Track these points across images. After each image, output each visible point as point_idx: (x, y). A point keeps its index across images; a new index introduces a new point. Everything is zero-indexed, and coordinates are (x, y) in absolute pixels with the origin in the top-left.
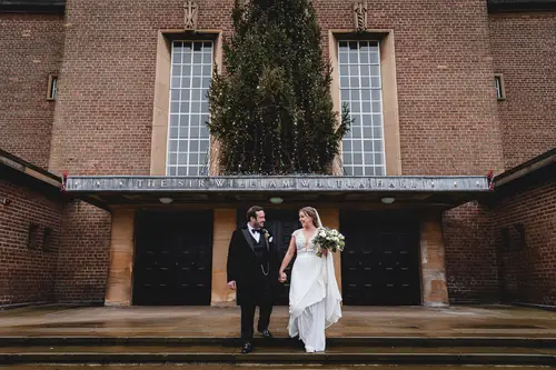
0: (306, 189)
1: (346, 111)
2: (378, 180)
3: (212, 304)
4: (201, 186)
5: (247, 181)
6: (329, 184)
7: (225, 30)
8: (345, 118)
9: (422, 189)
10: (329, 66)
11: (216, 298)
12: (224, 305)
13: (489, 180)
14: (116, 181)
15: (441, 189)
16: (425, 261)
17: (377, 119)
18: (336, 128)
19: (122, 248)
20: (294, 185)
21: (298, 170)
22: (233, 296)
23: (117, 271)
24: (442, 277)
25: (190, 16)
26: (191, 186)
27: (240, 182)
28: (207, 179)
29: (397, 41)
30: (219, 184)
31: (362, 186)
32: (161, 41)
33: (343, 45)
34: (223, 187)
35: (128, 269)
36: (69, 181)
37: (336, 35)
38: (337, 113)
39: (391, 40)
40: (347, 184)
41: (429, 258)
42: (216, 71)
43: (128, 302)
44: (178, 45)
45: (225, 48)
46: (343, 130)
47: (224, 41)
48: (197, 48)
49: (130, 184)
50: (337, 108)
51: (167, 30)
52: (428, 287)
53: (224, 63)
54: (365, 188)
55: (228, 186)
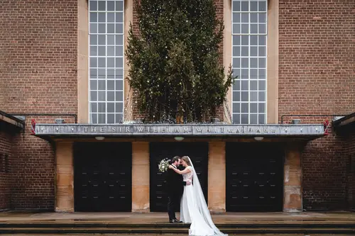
0: (200, 134)
2: (249, 128)
3: (133, 211)
4: (128, 131)
5: (159, 128)
6: (216, 130)
9: (279, 133)
11: (135, 207)
12: (141, 212)
13: (325, 127)
14: (69, 127)
15: (291, 134)
16: (287, 180)
19: (65, 171)
20: (192, 131)
22: (147, 205)
23: (63, 187)
24: (298, 192)
26: (121, 131)
27: (154, 128)
28: (132, 126)
30: (140, 130)
31: (238, 131)
34: (143, 132)
35: (70, 186)
36: (37, 127)
40: (228, 130)
41: (290, 178)
49: (79, 129)
52: (287, 199)
54: (240, 133)
55: (146, 131)
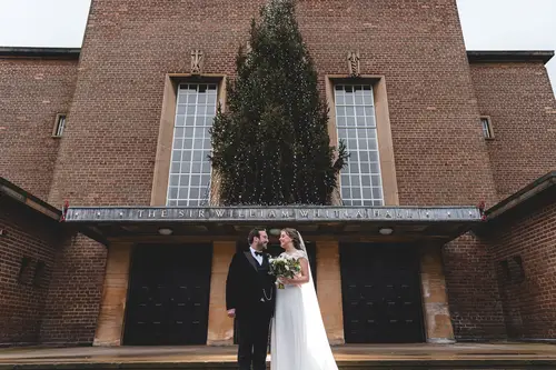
0: (305, 219)
1: (343, 147)
2: (374, 211)
3: (208, 343)
4: (202, 216)
5: (247, 211)
6: (327, 214)
7: (229, 74)
8: (341, 153)
9: (417, 218)
10: (326, 106)
11: (212, 336)
12: (222, 343)
13: (481, 210)
14: (117, 211)
15: (436, 219)
16: (427, 295)
17: (373, 155)
18: (334, 161)
19: (116, 285)
20: (294, 215)
21: (297, 201)
22: (231, 333)
23: (109, 307)
24: (445, 312)
25: (196, 62)
26: (191, 216)
27: (240, 212)
28: (207, 209)
29: (388, 86)
30: (219, 214)
31: (359, 216)
32: (168, 84)
33: (339, 88)
34: (223, 216)
35: (120, 305)
36: (70, 212)
37: (331, 80)
38: (334, 148)
39: (383, 84)
40: (345, 214)
41: (431, 292)
42: (219, 109)
43: (118, 341)
44: (184, 87)
45: (229, 89)
46: (340, 164)
47: (227, 83)
48: (202, 90)
49: (131, 214)
50: (335, 142)
51: (175, 74)
52: (432, 323)
53: (228, 103)
54: (363, 218)
55: (228, 216)
